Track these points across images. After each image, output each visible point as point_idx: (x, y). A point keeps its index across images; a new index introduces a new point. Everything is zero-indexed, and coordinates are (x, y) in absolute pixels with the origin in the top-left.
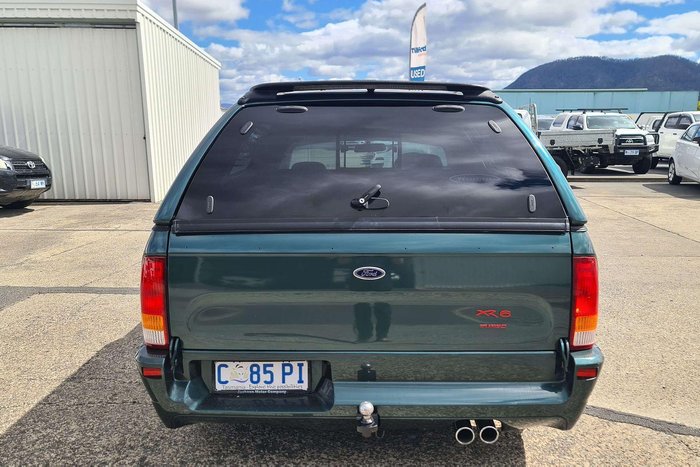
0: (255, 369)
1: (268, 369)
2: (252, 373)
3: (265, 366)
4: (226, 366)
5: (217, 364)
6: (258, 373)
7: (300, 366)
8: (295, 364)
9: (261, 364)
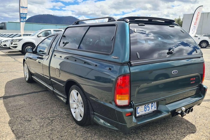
0: (145, 107)
1: (148, 106)
2: (145, 108)
3: (148, 105)
4: (139, 108)
5: (137, 108)
6: (146, 108)
7: (155, 103)
8: (154, 103)
9: (147, 105)
